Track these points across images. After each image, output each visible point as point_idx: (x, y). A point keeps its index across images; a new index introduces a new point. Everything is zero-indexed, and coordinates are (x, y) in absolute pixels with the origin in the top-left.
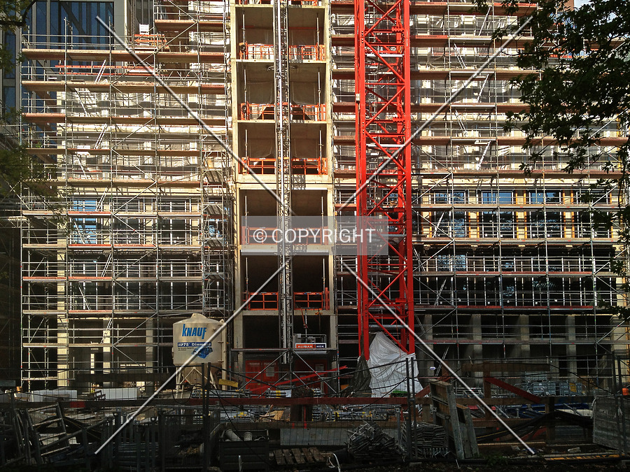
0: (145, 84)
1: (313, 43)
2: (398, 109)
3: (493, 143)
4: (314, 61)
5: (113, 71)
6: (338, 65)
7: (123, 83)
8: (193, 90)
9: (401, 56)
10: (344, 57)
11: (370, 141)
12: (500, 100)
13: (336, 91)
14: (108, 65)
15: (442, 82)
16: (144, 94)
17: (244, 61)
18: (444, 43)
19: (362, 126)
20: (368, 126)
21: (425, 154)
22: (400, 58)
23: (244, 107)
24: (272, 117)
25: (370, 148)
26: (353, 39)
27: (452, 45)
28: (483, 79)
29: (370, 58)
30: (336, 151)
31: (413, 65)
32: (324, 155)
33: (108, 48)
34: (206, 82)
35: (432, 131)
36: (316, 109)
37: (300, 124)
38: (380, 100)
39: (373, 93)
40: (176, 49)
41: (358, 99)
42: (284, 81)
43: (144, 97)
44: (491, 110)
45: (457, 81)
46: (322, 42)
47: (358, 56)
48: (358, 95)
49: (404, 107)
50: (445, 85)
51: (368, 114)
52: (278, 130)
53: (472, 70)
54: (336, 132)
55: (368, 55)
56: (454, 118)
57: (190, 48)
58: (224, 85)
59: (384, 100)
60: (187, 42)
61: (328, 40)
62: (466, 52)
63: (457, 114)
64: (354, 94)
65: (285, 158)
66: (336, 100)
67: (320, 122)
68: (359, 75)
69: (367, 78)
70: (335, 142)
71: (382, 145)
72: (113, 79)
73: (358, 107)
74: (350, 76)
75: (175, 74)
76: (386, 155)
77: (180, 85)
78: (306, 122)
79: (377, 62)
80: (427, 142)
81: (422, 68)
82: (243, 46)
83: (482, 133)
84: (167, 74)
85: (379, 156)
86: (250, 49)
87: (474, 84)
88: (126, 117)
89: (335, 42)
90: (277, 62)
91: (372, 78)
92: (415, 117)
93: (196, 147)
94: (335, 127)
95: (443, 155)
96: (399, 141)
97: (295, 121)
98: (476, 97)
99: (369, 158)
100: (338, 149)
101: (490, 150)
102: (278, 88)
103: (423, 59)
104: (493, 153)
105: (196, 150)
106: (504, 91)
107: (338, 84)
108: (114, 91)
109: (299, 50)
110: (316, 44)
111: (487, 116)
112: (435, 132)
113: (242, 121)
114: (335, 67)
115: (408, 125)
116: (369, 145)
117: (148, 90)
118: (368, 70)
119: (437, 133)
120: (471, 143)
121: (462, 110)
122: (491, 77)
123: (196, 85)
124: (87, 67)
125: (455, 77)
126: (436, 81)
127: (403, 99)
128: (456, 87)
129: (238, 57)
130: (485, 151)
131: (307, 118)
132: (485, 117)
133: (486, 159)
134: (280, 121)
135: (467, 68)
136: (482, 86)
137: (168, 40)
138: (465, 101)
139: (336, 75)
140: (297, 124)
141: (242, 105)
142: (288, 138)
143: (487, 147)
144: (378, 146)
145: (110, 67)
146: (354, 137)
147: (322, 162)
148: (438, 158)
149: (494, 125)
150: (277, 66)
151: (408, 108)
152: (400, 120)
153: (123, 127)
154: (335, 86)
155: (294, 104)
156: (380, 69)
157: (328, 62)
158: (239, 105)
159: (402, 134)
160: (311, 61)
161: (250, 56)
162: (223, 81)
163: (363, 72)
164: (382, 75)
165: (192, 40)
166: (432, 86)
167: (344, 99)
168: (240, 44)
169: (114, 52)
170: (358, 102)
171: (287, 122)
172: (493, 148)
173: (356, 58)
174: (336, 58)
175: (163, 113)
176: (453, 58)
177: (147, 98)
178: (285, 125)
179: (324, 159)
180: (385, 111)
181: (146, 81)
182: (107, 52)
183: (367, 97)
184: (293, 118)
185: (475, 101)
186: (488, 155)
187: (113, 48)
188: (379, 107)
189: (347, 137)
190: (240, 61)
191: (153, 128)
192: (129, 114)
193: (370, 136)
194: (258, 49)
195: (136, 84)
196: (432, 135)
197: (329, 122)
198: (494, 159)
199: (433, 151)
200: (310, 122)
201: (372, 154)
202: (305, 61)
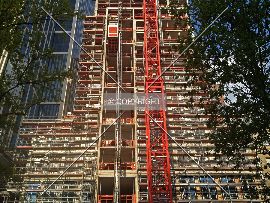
0: (66, 134)
1: (130, 117)
2: (163, 141)
3: (202, 156)
4: (131, 124)
5: (55, 129)
6: (139, 125)
7: (58, 134)
8: (84, 136)
9: (163, 121)
10: (141, 122)
11: (152, 155)
12: (202, 138)
13: (139, 135)
14: (54, 127)
15: (179, 131)
16: (66, 138)
17: (105, 124)
18: (178, 117)
19: (149, 148)
20: (152, 148)
21: (175, 160)
22: (162, 122)
23: (103, 141)
24: (114, 146)
25: (153, 158)
26: (145, 116)
27: (181, 117)
28: (194, 130)
29: (151, 122)
30: (139, 159)
31: (168, 125)
32: (134, 161)
33: (54, 121)
34: (90, 132)
35: (177, 150)
36: (131, 142)
37: (125, 148)
38: (155, 138)
39: (153, 135)
40: (80, 121)
41: (147, 138)
42: (119, 131)
43: (65, 139)
44: (199, 142)
45: (185, 131)
46: (133, 117)
47: (147, 122)
48: (147, 136)
49: (165, 141)
50: (180, 132)
51: (151, 144)
52: (116, 151)
53: (190, 127)
54: (139, 151)
55: (150, 121)
56: (185, 145)
57: (85, 120)
58: (96, 133)
59: (157, 138)
60: (84, 118)
61: (136, 116)
62: (187, 120)
63: (186, 143)
64: (146, 136)
65: (118, 163)
66: (139, 138)
67: (132, 147)
68: (147, 129)
69: (150, 129)
70: (139, 155)
71: (157, 157)
72: (54, 132)
73: (147, 141)
74: (144, 129)
75: (78, 130)
76: (159, 161)
77: (80, 134)
78: (127, 147)
79: (154, 124)
80: (176, 155)
81: (171, 126)
82: (104, 119)
83: (197, 151)
84: (75, 130)
85: (156, 161)
86: (107, 120)
87: (191, 132)
88: (57, 147)
89: (138, 117)
90: (117, 125)
91: (152, 130)
92: (170, 144)
93: (83, 159)
94: (138, 149)
95: (182, 161)
96: (164, 155)
97: (123, 147)
98: (193, 137)
99: (152, 162)
100: (140, 158)
101: (201, 158)
102: (117, 134)
103: (171, 123)
104: (203, 160)
105: (82, 160)
106: (203, 134)
107: (139, 132)
108: (54, 137)
109: (125, 120)
110: (131, 118)
111: (198, 144)
112: (178, 151)
113: (102, 147)
114: (138, 126)
115: (167, 148)
116: (152, 157)
117: (67, 136)
118: (151, 127)
119: (179, 151)
120: (193, 156)
121: (188, 142)
122: (197, 129)
123: (86, 133)
124: (46, 128)
125: (184, 129)
126: (177, 131)
127: (164, 137)
128: (184, 133)
129: (102, 123)
130: (199, 159)
131: (128, 145)
132: (197, 144)
133: (200, 162)
134: (117, 147)
135: (188, 126)
136: (194, 132)
137: (77, 117)
138: (189, 138)
139: (138, 129)
140: (123, 148)
141: (102, 141)
142: (120, 154)
143: (200, 158)
144: (156, 157)
145: (54, 128)
146: (146, 153)
147: (133, 164)
148: (181, 162)
149: (201, 148)
150: (117, 126)
151: (167, 141)
152: (164, 146)
153: (55, 151)
154: (138, 133)
155: (122, 140)
156: (155, 127)
157: (136, 124)
158: (101, 141)
159: (165, 151)
160: (129, 124)
161: (107, 122)
162: (96, 132)
163: (149, 128)
164: (156, 128)
165: (86, 117)
166: (175, 132)
167: (142, 138)
168: (104, 118)
169: (57, 122)
170: (147, 139)
171: (120, 147)
172: (202, 157)
173: (146, 122)
174: (139, 123)
175: (71, 145)
176: (182, 122)
177: (66, 139)
178: (119, 149)
179: (134, 163)
180: (158, 142)
181: (67, 133)
182: (54, 122)
183: (151, 137)
184: (122, 146)
185: (192, 138)
186: (201, 161)
187: (56, 121)
188: (155, 141)
189: (143, 153)
190: (103, 124)
191: (67, 151)
192: (58, 146)
193: (152, 153)
194: (110, 120)
195: (63, 134)
196: (177, 152)
197: (136, 147)
198: (203, 162)
199: (178, 159)
200: (129, 147)
201: (153, 160)
202: (127, 124)
